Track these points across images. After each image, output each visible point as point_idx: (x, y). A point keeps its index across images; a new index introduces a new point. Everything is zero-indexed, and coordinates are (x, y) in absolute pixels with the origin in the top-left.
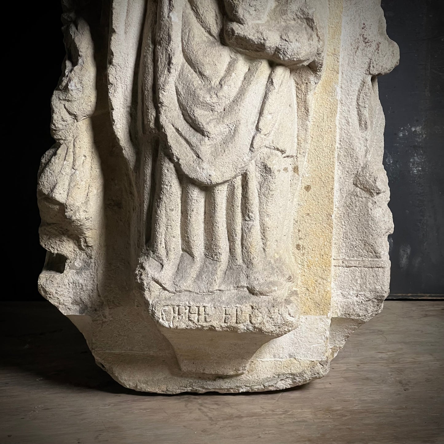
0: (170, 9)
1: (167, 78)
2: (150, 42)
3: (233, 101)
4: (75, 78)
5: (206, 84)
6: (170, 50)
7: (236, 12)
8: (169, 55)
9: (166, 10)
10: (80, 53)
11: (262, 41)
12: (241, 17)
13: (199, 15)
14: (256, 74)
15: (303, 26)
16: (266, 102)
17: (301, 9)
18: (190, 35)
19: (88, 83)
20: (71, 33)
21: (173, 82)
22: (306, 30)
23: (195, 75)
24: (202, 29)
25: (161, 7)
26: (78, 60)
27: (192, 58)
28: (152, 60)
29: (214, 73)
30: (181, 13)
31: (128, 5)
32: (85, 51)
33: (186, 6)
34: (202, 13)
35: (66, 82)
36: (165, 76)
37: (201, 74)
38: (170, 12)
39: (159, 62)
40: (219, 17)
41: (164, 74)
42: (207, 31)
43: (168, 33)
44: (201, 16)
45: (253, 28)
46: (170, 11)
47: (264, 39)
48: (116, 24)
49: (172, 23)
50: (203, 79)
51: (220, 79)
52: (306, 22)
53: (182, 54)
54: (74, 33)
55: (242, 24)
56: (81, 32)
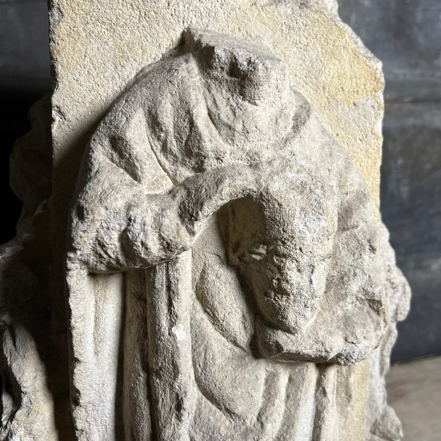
0: (170, 319)
1: (176, 429)
2: (140, 368)
3: (278, 438)
4: (20, 429)
5: (237, 425)
6: (177, 388)
7: (283, 318)
8: (177, 394)
9: (164, 322)
10: (23, 390)
11: (323, 354)
12: (293, 324)
13: (218, 320)
14: (303, 387)
15: (365, 310)
16: (321, 425)
17: (364, 289)
18: (208, 357)
19: (43, 428)
20: (5, 352)
21: (186, 432)
22: (371, 317)
23: (219, 413)
24: (223, 338)
25: (155, 317)
26: (22, 398)
27: (215, 392)
28: (145, 397)
29: (250, 407)
30: (189, 321)
31: (96, 310)
32: (30, 384)
33: (194, 308)
34: (222, 317)
35: (5, 435)
36: (172, 426)
37: (229, 412)
38: (172, 326)
39: (160, 404)
40: (248, 318)
41: (171, 424)
42: (231, 341)
43: (173, 361)
44: (221, 321)
45: (309, 337)
46: (172, 324)
47: (326, 351)
48: (80, 351)
49: (178, 345)
50: (232, 418)
51: (257, 412)
52: (367, 304)
53: (196, 384)
54: (11, 355)
55: (293, 334)
56: (21, 354)
